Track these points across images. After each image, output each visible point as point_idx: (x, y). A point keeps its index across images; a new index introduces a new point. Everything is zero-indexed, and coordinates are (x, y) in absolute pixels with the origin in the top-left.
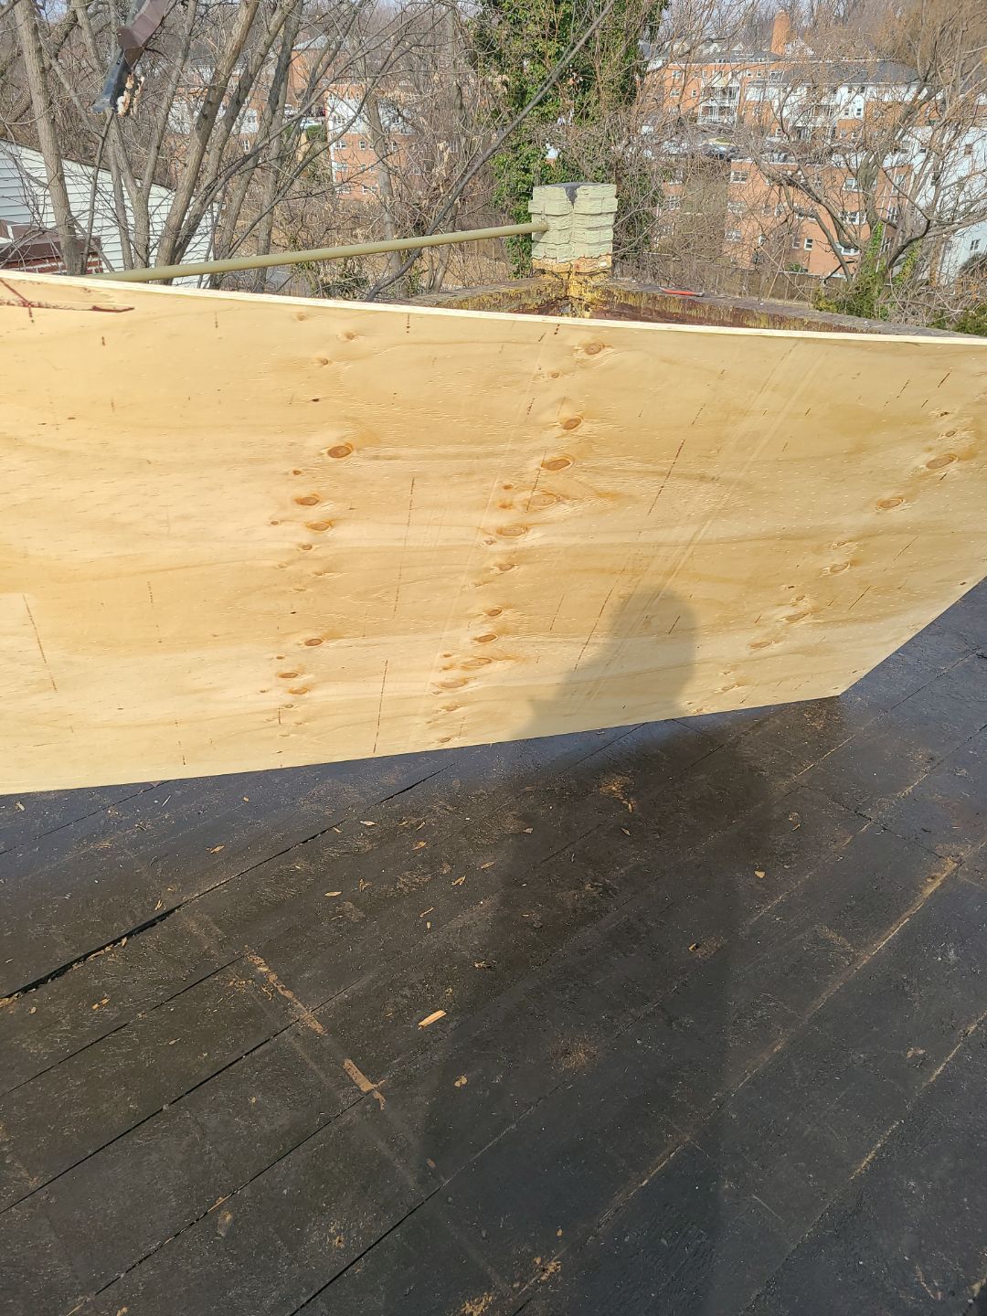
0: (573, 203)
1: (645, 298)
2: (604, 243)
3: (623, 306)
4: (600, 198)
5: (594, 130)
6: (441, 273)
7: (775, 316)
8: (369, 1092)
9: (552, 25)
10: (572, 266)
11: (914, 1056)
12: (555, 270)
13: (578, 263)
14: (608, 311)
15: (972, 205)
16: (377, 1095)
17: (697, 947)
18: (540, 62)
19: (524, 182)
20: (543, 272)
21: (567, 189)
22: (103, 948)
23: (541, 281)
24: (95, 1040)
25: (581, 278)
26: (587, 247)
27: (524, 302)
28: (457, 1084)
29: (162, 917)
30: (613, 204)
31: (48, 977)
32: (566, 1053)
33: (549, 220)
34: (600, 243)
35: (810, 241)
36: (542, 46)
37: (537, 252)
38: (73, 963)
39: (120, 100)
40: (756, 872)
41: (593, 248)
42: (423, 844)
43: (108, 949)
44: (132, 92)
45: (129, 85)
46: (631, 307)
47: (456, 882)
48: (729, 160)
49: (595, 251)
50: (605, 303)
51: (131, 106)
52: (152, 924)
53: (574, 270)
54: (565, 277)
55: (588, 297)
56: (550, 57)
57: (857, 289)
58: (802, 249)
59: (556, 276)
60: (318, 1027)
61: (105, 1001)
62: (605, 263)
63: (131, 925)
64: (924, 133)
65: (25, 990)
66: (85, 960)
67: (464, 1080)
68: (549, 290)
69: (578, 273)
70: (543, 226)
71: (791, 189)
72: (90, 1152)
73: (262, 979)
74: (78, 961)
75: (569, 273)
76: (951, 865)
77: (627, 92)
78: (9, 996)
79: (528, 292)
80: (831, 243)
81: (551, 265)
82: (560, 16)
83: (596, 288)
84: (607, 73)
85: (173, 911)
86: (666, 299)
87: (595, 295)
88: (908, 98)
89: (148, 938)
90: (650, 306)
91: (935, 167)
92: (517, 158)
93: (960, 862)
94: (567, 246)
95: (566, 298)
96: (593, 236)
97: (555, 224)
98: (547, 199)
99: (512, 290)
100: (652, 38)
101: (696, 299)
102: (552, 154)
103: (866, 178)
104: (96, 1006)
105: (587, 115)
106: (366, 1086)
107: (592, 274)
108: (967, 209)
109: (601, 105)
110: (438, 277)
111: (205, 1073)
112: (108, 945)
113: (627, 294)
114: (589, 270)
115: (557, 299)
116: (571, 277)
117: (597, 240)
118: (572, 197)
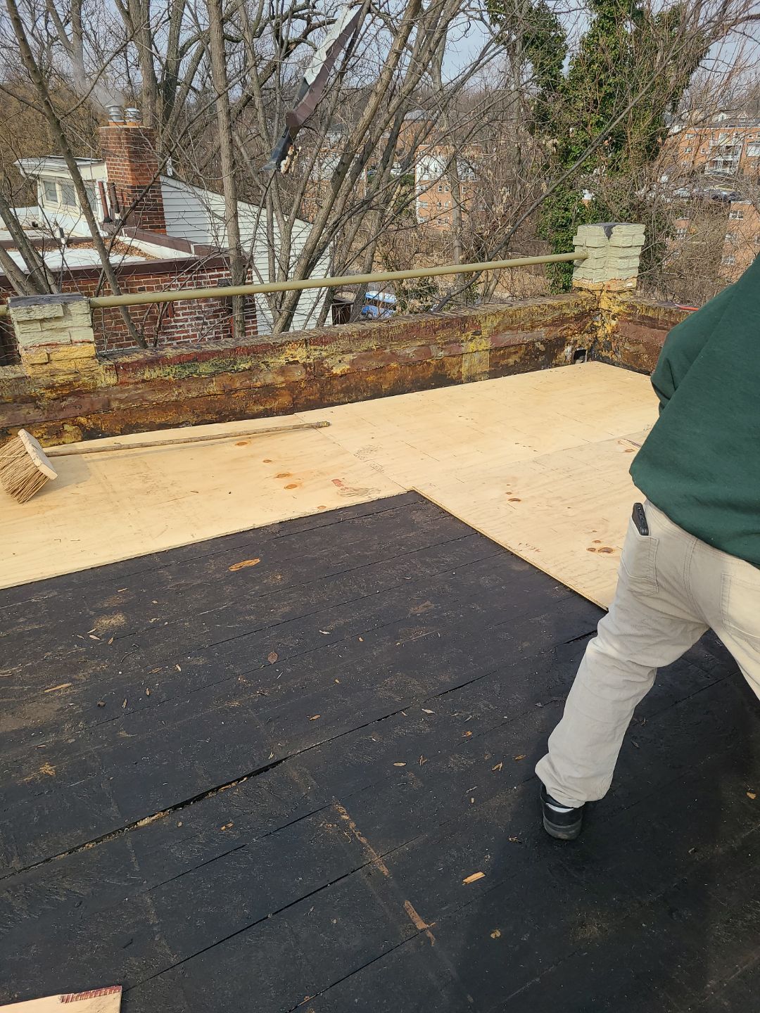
0: (609, 238)
1: (662, 312)
2: (631, 268)
3: (643, 317)
4: (631, 235)
5: (622, 180)
6: (493, 285)
8: (423, 931)
9: (595, 102)
10: (604, 285)
12: (591, 289)
13: (609, 283)
14: (631, 321)
16: (429, 934)
17: (695, 851)
18: (583, 129)
19: (563, 218)
20: (581, 289)
21: (605, 227)
22: (230, 783)
23: (578, 296)
24: (222, 854)
25: (610, 295)
26: (617, 272)
27: (564, 311)
28: (493, 936)
29: (274, 765)
30: (641, 240)
31: (191, 800)
32: (582, 924)
33: (589, 251)
34: (628, 269)
36: (586, 116)
37: (578, 275)
38: (209, 792)
39: (284, 162)
40: (748, 794)
41: (621, 273)
42: (470, 733)
43: (233, 784)
44: (292, 157)
45: (290, 152)
46: (650, 319)
47: (495, 768)
48: (730, 202)
49: (624, 275)
50: (630, 314)
51: (290, 167)
52: (266, 769)
53: (605, 289)
54: (598, 293)
55: (615, 309)
56: (591, 125)
59: (591, 293)
60: (385, 870)
61: (230, 825)
62: (632, 284)
63: (251, 769)
65: (175, 808)
66: (217, 790)
67: (498, 934)
68: (585, 303)
69: (608, 291)
70: (583, 255)
72: (215, 942)
73: (344, 826)
74: (212, 790)
75: (602, 291)
77: (651, 151)
78: (164, 811)
79: (568, 305)
81: (586, 284)
82: (602, 95)
83: (623, 302)
84: (635, 137)
85: (281, 761)
86: (680, 313)
87: (622, 308)
89: (262, 779)
90: (667, 318)
92: (559, 200)
94: (602, 271)
95: (598, 309)
96: (623, 264)
97: (593, 253)
98: (588, 235)
99: (555, 303)
100: (674, 110)
102: (587, 197)
104: (224, 828)
105: (618, 169)
106: (421, 925)
107: (619, 293)
109: (629, 162)
110: (491, 288)
111: (300, 894)
112: (234, 781)
113: (648, 309)
114: (618, 289)
115: (590, 310)
116: (603, 293)
117: (626, 266)
118: (609, 234)
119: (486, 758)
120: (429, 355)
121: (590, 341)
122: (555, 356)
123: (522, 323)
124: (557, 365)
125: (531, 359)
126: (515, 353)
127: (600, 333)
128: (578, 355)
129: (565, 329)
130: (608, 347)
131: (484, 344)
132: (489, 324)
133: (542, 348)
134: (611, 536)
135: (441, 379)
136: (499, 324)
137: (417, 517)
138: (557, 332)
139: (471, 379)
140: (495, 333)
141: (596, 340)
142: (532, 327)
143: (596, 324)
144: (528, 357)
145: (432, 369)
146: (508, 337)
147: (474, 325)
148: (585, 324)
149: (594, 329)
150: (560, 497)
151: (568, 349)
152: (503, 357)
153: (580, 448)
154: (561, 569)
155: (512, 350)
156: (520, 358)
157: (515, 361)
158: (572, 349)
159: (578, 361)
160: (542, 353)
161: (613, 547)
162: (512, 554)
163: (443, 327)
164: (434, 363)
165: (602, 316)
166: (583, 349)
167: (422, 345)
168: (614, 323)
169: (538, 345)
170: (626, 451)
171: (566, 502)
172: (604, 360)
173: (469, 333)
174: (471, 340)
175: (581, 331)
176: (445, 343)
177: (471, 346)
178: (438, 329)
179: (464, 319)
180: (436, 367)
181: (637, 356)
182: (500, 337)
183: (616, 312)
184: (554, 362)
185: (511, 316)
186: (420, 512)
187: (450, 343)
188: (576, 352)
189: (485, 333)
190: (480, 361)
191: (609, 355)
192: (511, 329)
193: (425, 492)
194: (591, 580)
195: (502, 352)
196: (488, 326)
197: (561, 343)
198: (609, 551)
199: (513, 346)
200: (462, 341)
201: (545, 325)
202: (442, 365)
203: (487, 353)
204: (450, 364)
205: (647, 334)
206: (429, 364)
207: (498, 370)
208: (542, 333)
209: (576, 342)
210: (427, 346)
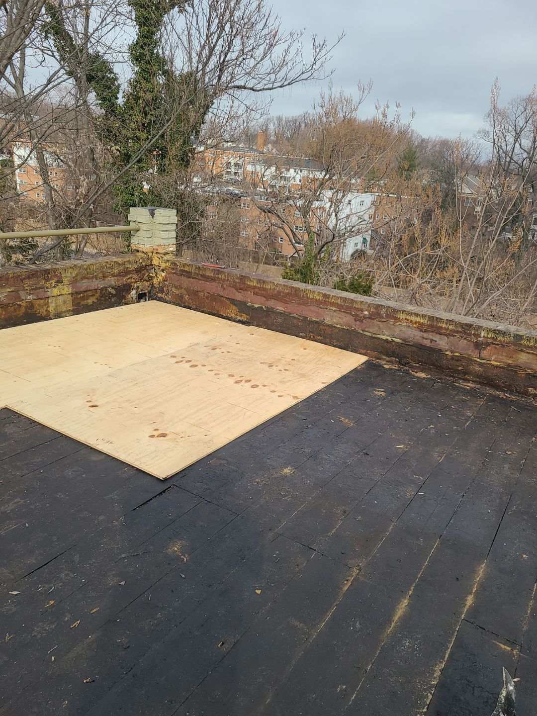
0: (153, 217)
1: (194, 268)
2: (171, 238)
3: (182, 271)
4: (168, 216)
5: (167, 178)
6: (83, 244)
7: (260, 280)
9: (143, 125)
10: (154, 249)
11: (341, 690)
12: (145, 251)
13: (157, 247)
14: (174, 273)
15: (352, 228)
17: (223, 644)
18: (137, 142)
19: (131, 200)
20: (138, 251)
21: (149, 210)
23: (136, 256)
25: (159, 255)
26: (161, 240)
27: (127, 266)
30: (175, 219)
33: (140, 225)
34: (169, 239)
35: (281, 238)
36: (138, 133)
37: (134, 241)
40: (256, 591)
41: (165, 241)
42: (52, 602)
46: (187, 272)
47: (74, 625)
48: (240, 197)
49: (166, 242)
50: (173, 269)
53: (155, 251)
54: (150, 254)
55: (163, 265)
56: (143, 140)
57: (304, 263)
58: (278, 242)
59: (145, 254)
62: (172, 248)
64: (329, 193)
68: (141, 261)
69: (157, 253)
70: (136, 228)
71: (270, 214)
75: (153, 252)
76: (355, 572)
77: (185, 161)
79: (129, 262)
80: (291, 241)
81: (141, 247)
82: (147, 121)
83: (168, 261)
84: (174, 151)
86: (205, 269)
87: (167, 264)
88: (321, 177)
90: (197, 272)
91: (335, 210)
92: (127, 188)
93: (360, 570)
94: (150, 239)
95: (151, 265)
96: (165, 235)
97: (143, 227)
98: (138, 214)
99: (120, 260)
100: (197, 137)
101: (221, 270)
102: (146, 187)
103: (305, 211)
105: (164, 170)
107: (165, 254)
108: (351, 229)
109: (171, 166)
113: (184, 265)
114: (163, 251)
115: (146, 265)
116: (154, 254)
117: (167, 237)
118: (152, 214)
119: (66, 619)
120: (18, 298)
121: (149, 287)
122: (124, 297)
123: (96, 274)
124: (126, 304)
125: (106, 300)
126: (93, 295)
127: (155, 281)
128: (141, 297)
129: (129, 279)
130: (161, 290)
131: (67, 290)
132: (69, 275)
133: (113, 292)
134: (166, 424)
135: (32, 316)
136: (77, 275)
137: (10, 429)
138: (124, 280)
139: (58, 316)
140: (74, 282)
141: (153, 286)
142: (104, 277)
143: (151, 275)
144: (103, 299)
145: (23, 310)
146: (84, 285)
147: (56, 276)
148: (144, 275)
149: (150, 278)
150: (129, 400)
151: (134, 292)
152: (83, 298)
153: (144, 363)
154: (129, 455)
155: (90, 293)
156: (97, 299)
157: (93, 302)
158: (136, 292)
159: (142, 300)
160: (114, 296)
161: (167, 432)
162: (91, 448)
163: (29, 278)
164: (24, 304)
165: (155, 270)
166: (144, 292)
167: (12, 291)
168: (163, 274)
169: (110, 289)
170: (176, 362)
171: (134, 403)
172: (160, 300)
173: (53, 282)
174: (54, 287)
175: (141, 279)
176: (32, 289)
177: (56, 291)
178: (24, 279)
179: (47, 271)
180: (26, 307)
181: (181, 297)
182: (79, 284)
183: (164, 267)
184: (123, 301)
185: (86, 269)
186: (12, 425)
187: (36, 289)
188: (140, 294)
189: (65, 281)
190: (64, 302)
191: (163, 296)
192: (86, 278)
193: (17, 408)
194: (152, 459)
195: (82, 295)
196: (67, 277)
197: (127, 288)
198: (164, 435)
199: (90, 290)
200: (47, 288)
201: (113, 276)
202: (31, 305)
203: (70, 296)
204: (39, 305)
205: (185, 282)
206: (20, 306)
207: (80, 306)
208: (112, 281)
209: (138, 287)
210: (17, 292)
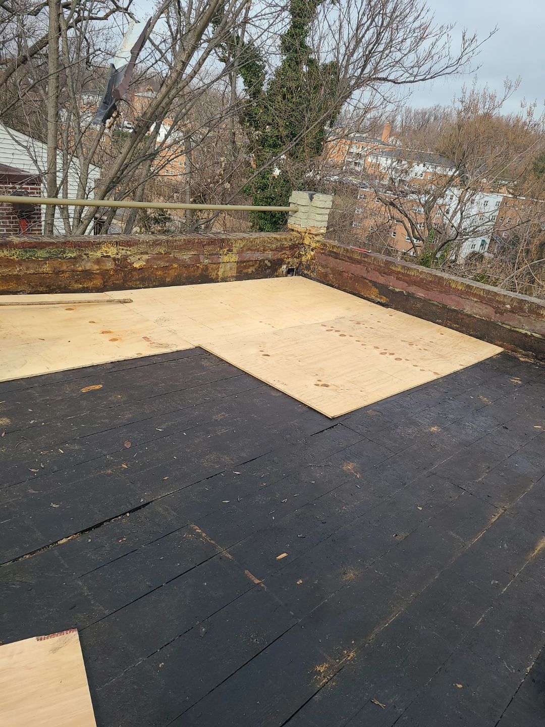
0: (311, 201)
1: (342, 250)
2: (323, 221)
3: (330, 252)
4: (324, 201)
7: (404, 267)
10: (307, 230)
12: (299, 231)
13: (310, 229)
14: (323, 253)
20: (293, 230)
21: (309, 194)
23: (292, 235)
25: (311, 236)
26: (315, 222)
27: (283, 243)
30: (330, 205)
33: (299, 207)
37: (291, 221)
41: (318, 223)
46: (335, 253)
49: (319, 225)
50: (322, 249)
53: (308, 232)
54: (303, 234)
55: (313, 245)
57: (422, 260)
58: (390, 236)
59: (299, 233)
62: (323, 231)
68: (295, 239)
69: (309, 233)
70: (295, 209)
75: (306, 233)
79: (286, 239)
80: (409, 235)
81: (297, 228)
83: (318, 241)
86: (353, 252)
87: (317, 244)
90: (345, 254)
94: (306, 220)
95: (303, 244)
96: (319, 218)
97: (302, 209)
98: (298, 197)
99: (278, 237)
101: (368, 254)
107: (316, 235)
113: (333, 247)
114: (315, 233)
115: (298, 244)
116: (306, 234)
117: (321, 220)
118: (311, 198)
120: (198, 261)
121: (297, 263)
122: (276, 270)
123: (258, 247)
124: (277, 276)
125: (262, 270)
126: (253, 265)
127: (304, 259)
128: (290, 272)
129: (283, 254)
130: (308, 268)
131: (234, 258)
132: (238, 245)
133: (269, 264)
135: (205, 278)
136: (244, 246)
137: (205, 363)
138: (279, 255)
139: (224, 280)
140: (240, 252)
141: (301, 263)
142: (264, 250)
143: (301, 253)
144: (260, 269)
145: (200, 271)
146: (248, 255)
147: (228, 245)
148: (295, 252)
149: (300, 256)
151: (284, 267)
152: (245, 267)
155: (251, 263)
156: (256, 269)
157: (252, 271)
158: (287, 267)
159: (289, 275)
160: (269, 268)
163: (209, 244)
164: (201, 267)
165: (305, 248)
166: (293, 267)
167: (195, 254)
168: (312, 253)
169: (266, 262)
170: (327, 331)
172: (305, 276)
173: (226, 250)
174: (226, 255)
175: (293, 256)
176: (210, 255)
177: (226, 259)
178: (205, 245)
179: (223, 240)
180: (202, 269)
181: (326, 275)
182: (244, 255)
183: (314, 246)
184: (275, 274)
185: (251, 242)
186: (206, 360)
187: (213, 254)
188: (289, 269)
189: (235, 250)
190: (231, 269)
191: (309, 273)
192: (251, 250)
193: (208, 348)
195: (244, 264)
196: (236, 247)
197: (280, 262)
199: (251, 261)
200: (220, 255)
201: (272, 250)
202: (206, 268)
203: (236, 264)
204: (212, 269)
205: (332, 262)
206: (198, 267)
207: (242, 275)
208: (269, 255)
209: (289, 263)
210: (198, 255)
